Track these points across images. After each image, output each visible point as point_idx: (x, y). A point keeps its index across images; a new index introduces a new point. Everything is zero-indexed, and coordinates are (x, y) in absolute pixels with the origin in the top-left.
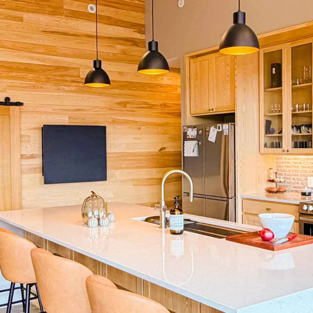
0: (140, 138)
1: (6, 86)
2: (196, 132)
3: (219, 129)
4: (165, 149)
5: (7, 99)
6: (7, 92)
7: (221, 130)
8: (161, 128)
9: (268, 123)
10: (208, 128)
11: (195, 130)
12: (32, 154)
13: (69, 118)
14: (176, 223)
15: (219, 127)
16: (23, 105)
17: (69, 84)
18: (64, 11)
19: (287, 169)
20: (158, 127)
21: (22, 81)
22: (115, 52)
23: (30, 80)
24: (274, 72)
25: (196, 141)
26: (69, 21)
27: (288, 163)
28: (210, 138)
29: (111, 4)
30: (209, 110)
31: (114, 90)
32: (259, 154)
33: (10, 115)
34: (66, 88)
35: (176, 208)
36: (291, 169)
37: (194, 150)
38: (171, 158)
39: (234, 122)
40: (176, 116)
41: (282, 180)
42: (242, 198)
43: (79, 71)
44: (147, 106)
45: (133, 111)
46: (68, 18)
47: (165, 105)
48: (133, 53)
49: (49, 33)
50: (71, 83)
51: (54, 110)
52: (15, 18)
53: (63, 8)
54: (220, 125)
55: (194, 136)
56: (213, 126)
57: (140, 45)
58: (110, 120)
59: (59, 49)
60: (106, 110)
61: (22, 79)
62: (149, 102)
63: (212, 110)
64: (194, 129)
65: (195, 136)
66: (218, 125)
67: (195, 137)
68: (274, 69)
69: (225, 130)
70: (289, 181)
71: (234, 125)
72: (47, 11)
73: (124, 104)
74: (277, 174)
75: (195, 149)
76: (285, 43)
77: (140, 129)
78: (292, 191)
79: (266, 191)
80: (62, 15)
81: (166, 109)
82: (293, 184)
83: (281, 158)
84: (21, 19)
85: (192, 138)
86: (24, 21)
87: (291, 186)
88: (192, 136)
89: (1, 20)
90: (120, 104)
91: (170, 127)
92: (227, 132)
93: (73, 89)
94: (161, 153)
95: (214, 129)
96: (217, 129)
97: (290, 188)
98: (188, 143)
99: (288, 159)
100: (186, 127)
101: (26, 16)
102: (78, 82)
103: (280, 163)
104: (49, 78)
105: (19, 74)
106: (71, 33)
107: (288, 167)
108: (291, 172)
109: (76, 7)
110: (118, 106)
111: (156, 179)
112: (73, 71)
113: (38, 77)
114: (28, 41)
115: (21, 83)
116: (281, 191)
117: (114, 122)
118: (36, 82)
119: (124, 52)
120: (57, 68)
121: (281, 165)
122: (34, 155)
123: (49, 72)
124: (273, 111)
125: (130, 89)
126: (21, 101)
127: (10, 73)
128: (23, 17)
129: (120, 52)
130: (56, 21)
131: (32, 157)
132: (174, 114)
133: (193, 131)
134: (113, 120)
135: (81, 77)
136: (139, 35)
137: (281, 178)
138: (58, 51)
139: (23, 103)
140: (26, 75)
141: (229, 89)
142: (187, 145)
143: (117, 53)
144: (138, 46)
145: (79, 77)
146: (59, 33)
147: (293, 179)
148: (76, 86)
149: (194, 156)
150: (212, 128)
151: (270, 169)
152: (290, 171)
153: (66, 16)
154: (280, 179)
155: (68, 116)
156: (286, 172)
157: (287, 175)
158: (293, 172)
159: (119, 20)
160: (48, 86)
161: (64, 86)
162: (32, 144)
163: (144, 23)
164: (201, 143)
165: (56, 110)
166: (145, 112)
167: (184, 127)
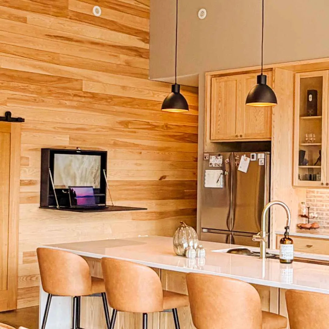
0: (140, 165)
1: (6, 99)
2: (221, 160)
3: (253, 158)
4: (165, 178)
5: (8, 114)
6: (7, 106)
7: (255, 159)
8: (162, 153)
9: (302, 154)
10: (238, 156)
11: (221, 158)
12: (31, 180)
13: (70, 138)
14: (288, 252)
15: (253, 156)
16: (24, 121)
17: (71, 98)
18: (70, 13)
19: (319, 203)
20: (159, 152)
21: (24, 92)
22: (119, 63)
23: (32, 92)
24: (310, 100)
25: (221, 170)
26: (74, 24)
27: (321, 197)
28: (241, 167)
29: (117, 7)
30: (237, 136)
31: (116, 107)
32: (291, 187)
33: (10, 133)
34: (68, 103)
35: (286, 238)
36: (324, 204)
37: (218, 180)
38: (171, 188)
39: (270, 151)
40: (177, 139)
41: (316, 216)
42: (277, 234)
43: (82, 83)
44: (149, 127)
45: (135, 132)
46: (72, 21)
47: (166, 126)
48: (137, 66)
49: (53, 37)
50: (73, 97)
51: (54, 128)
52: (18, 19)
53: (68, 9)
54: (255, 154)
55: (218, 165)
56: (244, 154)
57: (143, 56)
58: (112, 142)
59: (63, 57)
60: (108, 130)
61: (24, 90)
62: (151, 122)
63: (241, 136)
64: (218, 157)
65: (220, 164)
66: (252, 154)
67: (221, 166)
68: (310, 96)
69: (260, 160)
70: (321, 216)
71: (270, 154)
72: (52, 11)
73: (126, 124)
74: (310, 208)
75: (220, 179)
76: (326, 70)
77: (141, 153)
78: (324, 227)
79: (297, 228)
80: (67, 18)
81: (168, 131)
82: (326, 220)
83: (313, 192)
84: (24, 20)
85: (216, 166)
86: (28, 22)
87: (324, 223)
88: (215, 164)
89: (1, 19)
90: (121, 123)
91: (172, 152)
92: (263, 162)
93: (75, 104)
94: (160, 182)
95: (245, 157)
96: (250, 158)
97: (323, 224)
98: (210, 172)
99: (321, 193)
100: (208, 154)
101: (30, 16)
102: (80, 96)
103: (311, 197)
104: (50, 91)
105: (20, 84)
106: (75, 38)
107: (321, 201)
108: (324, 207)
109: (81, 8)
110: (120, 126)
111: (155, 212)
112: (75, 83)
113: (40, 89)
114: (31, 46)
115: (22, 95)
116: (315, 227)
117: (115, 144)
118: (37, 95)
119: (128, 64)
120: (60, 79)
121: (312, 199)
122: (32, 181)
123: (51, 83)
124: (307, 140)
125: (132, 106)
126: (22, 117)
127: (11, 83)
128: (26, 18)
129: (124, 64)
130: (61, 24)
131: (31, 183)
132: (176, 138)
133: (218, 159)
134: (114, 142)
135: (84, 90)
136: (143, 43)
137: (315, 214)
138: (61, 59)
139: (24, 119)
140: (27, 86)
141: (262, 115)
142: (208, 174)
143: (120, 64)
144: (141, 57)
145: (81, 90)
146: (62, 38)
147: (327, 214)
148: (78, 101)
149: (219, 187)
150: (243, 157)
151: (302, 203)
152: (323, 205)
153: (70, 18)
154: (313, 214)
155: (68, 136)
156: (318, 206)
157: (319, 210)
158: (326, 206)
159: (124, 26)
160: (50, 99)
161: (66, 100)
162: (30, 168)
163: (148, 31)
164: (227, 173)
165: (56, 128)
166: (147, 134)
167: (205, 154)
